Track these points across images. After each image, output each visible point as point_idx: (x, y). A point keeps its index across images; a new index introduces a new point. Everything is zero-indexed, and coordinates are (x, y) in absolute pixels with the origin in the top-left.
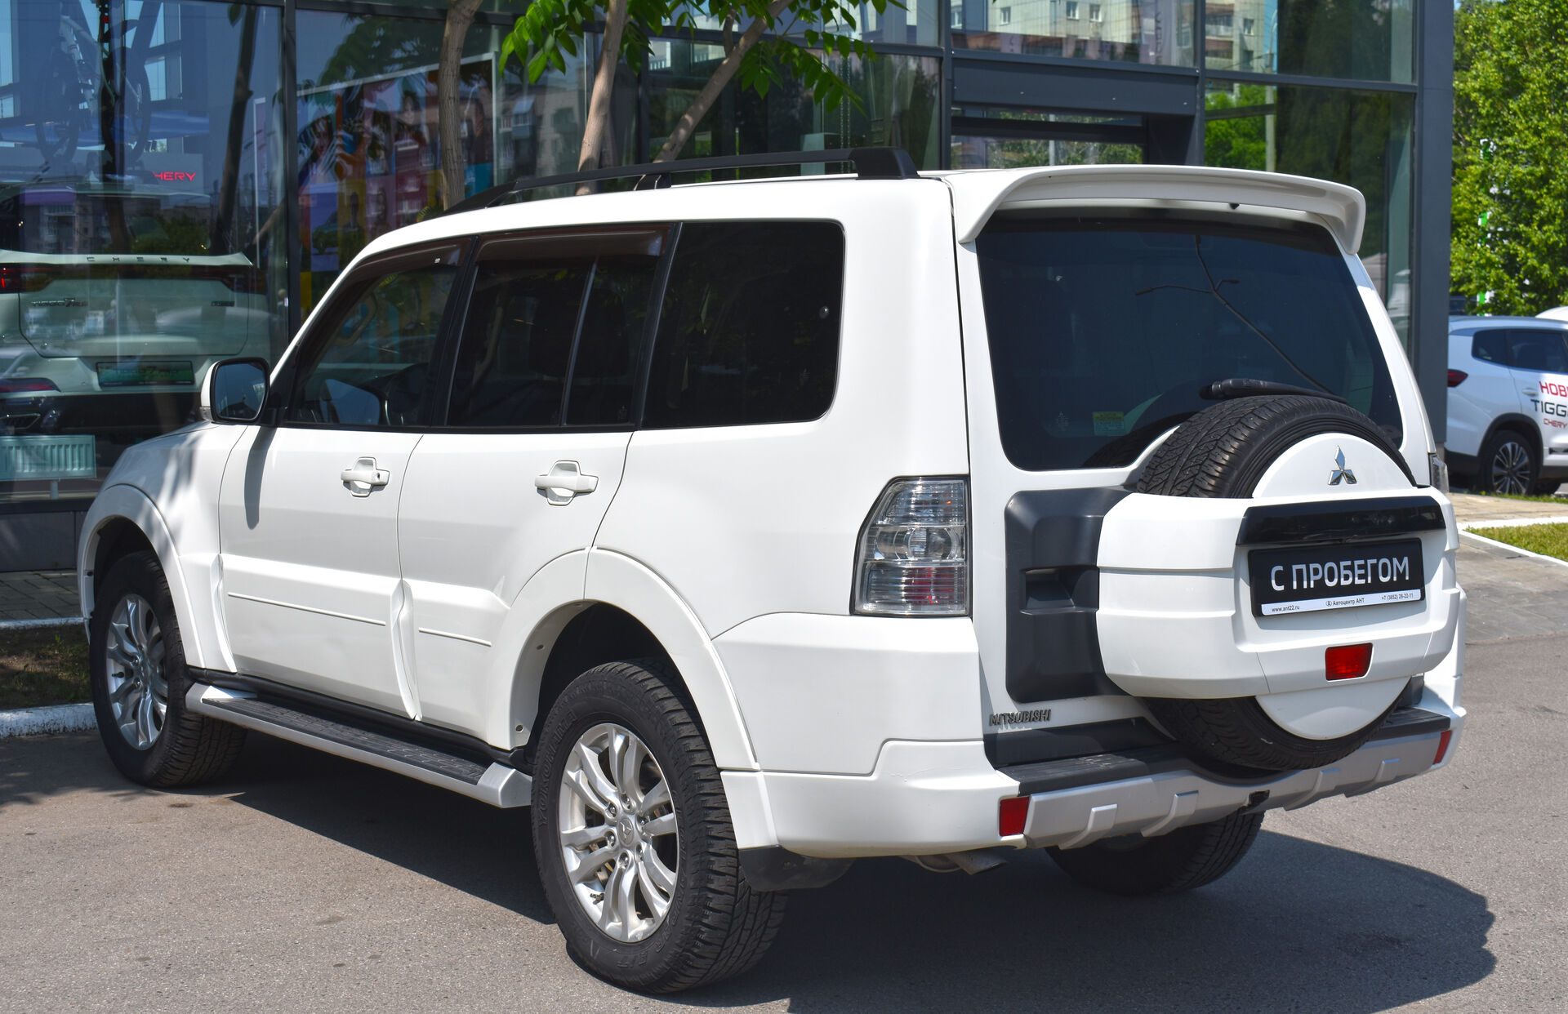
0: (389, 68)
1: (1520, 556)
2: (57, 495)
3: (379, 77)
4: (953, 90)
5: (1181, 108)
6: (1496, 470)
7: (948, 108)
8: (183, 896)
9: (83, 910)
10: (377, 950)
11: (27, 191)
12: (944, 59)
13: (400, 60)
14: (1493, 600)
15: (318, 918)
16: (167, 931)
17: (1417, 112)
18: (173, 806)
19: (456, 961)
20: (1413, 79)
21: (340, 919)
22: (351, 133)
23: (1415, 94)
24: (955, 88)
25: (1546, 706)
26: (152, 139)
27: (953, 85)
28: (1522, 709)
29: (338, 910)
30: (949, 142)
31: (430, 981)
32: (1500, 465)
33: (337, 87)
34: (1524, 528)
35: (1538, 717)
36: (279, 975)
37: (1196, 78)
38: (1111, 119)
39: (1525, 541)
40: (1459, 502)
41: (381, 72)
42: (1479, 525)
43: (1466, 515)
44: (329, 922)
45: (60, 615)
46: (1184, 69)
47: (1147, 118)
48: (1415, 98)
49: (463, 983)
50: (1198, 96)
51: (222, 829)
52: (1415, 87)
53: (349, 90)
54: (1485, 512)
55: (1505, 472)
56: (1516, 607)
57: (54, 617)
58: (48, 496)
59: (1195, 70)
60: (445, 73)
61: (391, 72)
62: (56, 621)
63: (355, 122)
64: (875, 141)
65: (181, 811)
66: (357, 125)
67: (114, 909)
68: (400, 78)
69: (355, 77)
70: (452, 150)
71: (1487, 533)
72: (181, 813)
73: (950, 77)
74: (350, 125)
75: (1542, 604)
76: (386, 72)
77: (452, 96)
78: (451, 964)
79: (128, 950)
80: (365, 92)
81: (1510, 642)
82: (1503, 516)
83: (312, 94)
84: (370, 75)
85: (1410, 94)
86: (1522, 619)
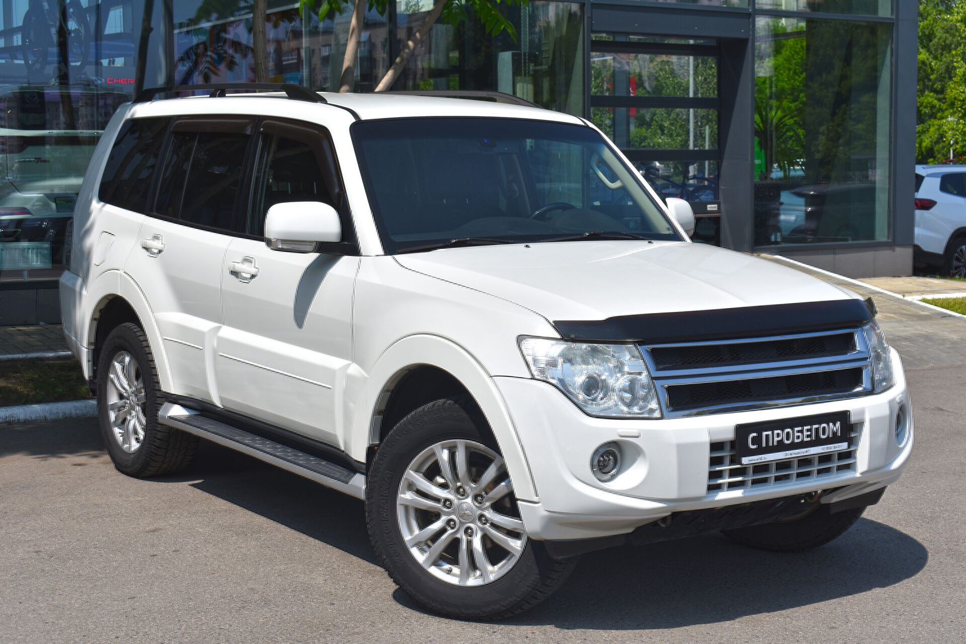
0: (237, 13)
1: (950, 316)
2: (26, 279)
3: (232, 19)
4: (592, 24)
5: (741, 34)
6: (955, 263)
7: (589, 36)
8: (69, 516)
9: (8, 524)
10: (178, 547)
11: (45, 92)
12: (586, 4)
13: (245, 8)
14: (927, 343)
15: (147, 529)
16: (56, 536)
17: (894, 35)
18: (75, 465)
19: (224, 554)
20: (892, 14)
21: (161, 529)
22: (216, 54)
23: (893, 23)
24: (593, 22)
25: (941, 407)
26: (112, 58)
27: (592, 21)
28: (925, 409)
29: (161, 524)
30: (589, 57)
31: (206, 565)
32: (958, 259)
33: (206, 25)
34: (960, 298)
35: (934, 414)
36: (116, 561)
37: (750, 14)
38: (702, 41)
39: (957, 306)
40: (921, 282)
41: (233, 16)
42: (929, 297)
43: (923, 291)
44: (154, 531)
45: (24, 352)
46: (742, 9)
47: (720, 40)
48: (893, 26)
49: (226, 565)
50: (751, 26)
51: (102, 478)
52: (893, 19)
53: (214, 27)
54: (937, 289)
55: (961, 264)
56: (941, 347)
57: (20, 354)
58: (21, 280)
59: (749, 9)
60: (257, 16)
61: (239, 15)
62: (21, 356)
63: (218, 47)
64: (544, 56)
65: (79, 468)
66: (219, 48)
67: (27, 524)
68: (244, 19)
69: (218, 19)
70: (261, 64)
71: (934, 302)
72: (80, 469)
73: (590, 15)
74: (215, 49)
75: (959, 345)
76: (236, 16)
77: (261, 30)
78: (220, 555)
79: (29, 547)
80: (224, 28)
81: (933, 369)
82: (947, 291)
83: (191, 31)
84: (227, 17)
85: (890, 23)
86: (944, 355)
